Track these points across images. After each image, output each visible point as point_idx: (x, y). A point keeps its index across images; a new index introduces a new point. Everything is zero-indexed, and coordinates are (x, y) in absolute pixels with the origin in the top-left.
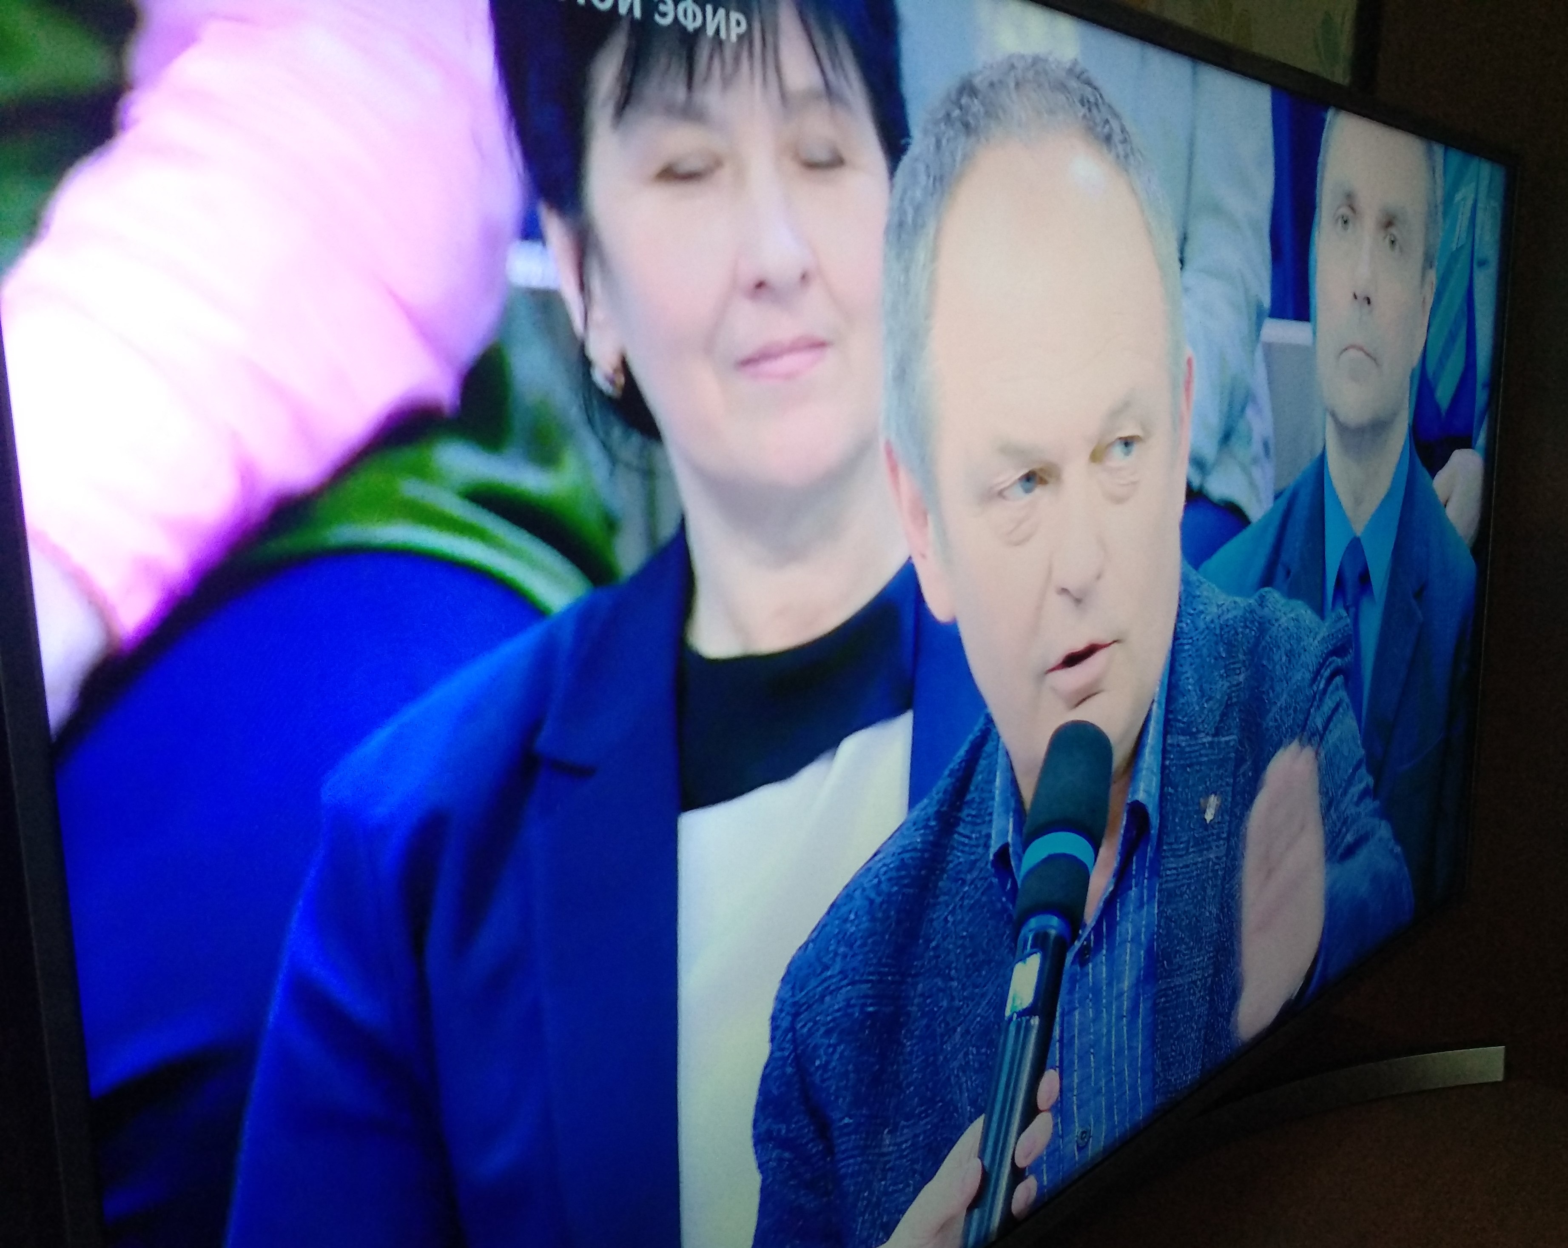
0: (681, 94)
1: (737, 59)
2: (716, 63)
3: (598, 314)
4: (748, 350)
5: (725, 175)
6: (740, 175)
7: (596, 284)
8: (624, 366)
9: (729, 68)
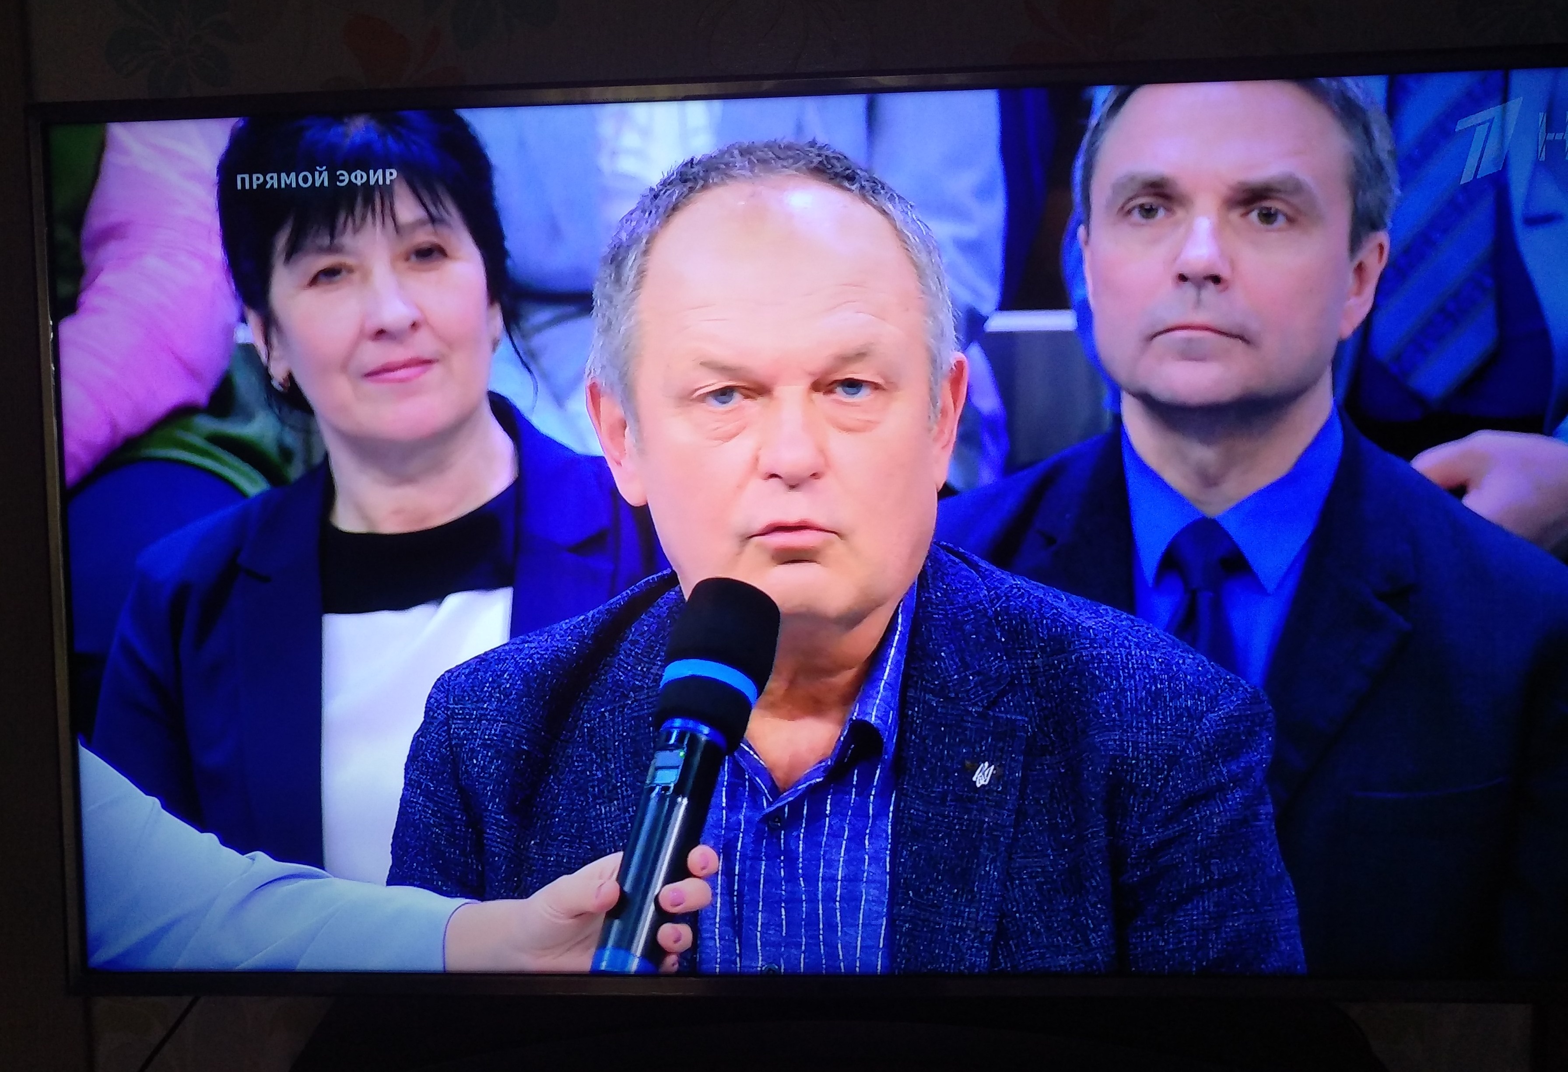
0: (326, 241)
1: (364, 218)
2: (350, 220)
3: (275, 354)
4: (371, 367)
5: (356, 276)
6: (366, 276)
7: (275, 340)
8: (290, 377)
9: (358, 221)
